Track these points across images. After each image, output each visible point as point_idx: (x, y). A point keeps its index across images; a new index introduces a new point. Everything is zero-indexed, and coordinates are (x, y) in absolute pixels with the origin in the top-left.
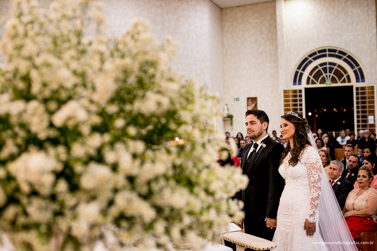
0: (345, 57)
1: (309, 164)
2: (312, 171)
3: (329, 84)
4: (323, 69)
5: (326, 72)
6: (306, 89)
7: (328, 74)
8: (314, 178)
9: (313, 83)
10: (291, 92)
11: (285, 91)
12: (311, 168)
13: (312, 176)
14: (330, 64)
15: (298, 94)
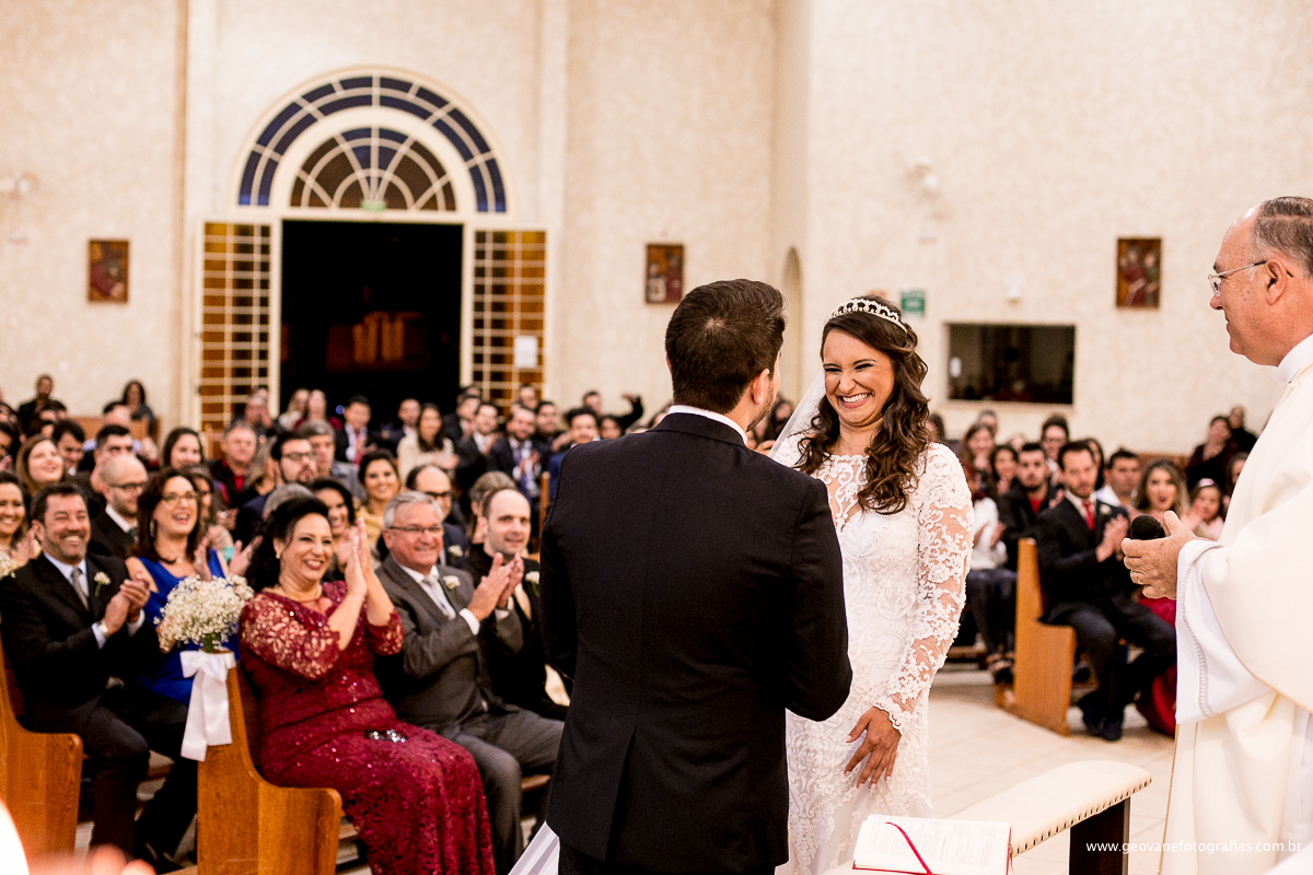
0: (440, 114)
1: (937, 508)
2: (948, 538)
3: (373, 210)
4: (356, 150)
5: (366, 164)
6: (289, 227)
7: (374, 172)
8: (951, 568)
9: (315, 201)
10: (230, 230)
11: (209, 228)
12: (944, 528)
13: (941, 558)
14: (385, 133)
15: (257, 240)
